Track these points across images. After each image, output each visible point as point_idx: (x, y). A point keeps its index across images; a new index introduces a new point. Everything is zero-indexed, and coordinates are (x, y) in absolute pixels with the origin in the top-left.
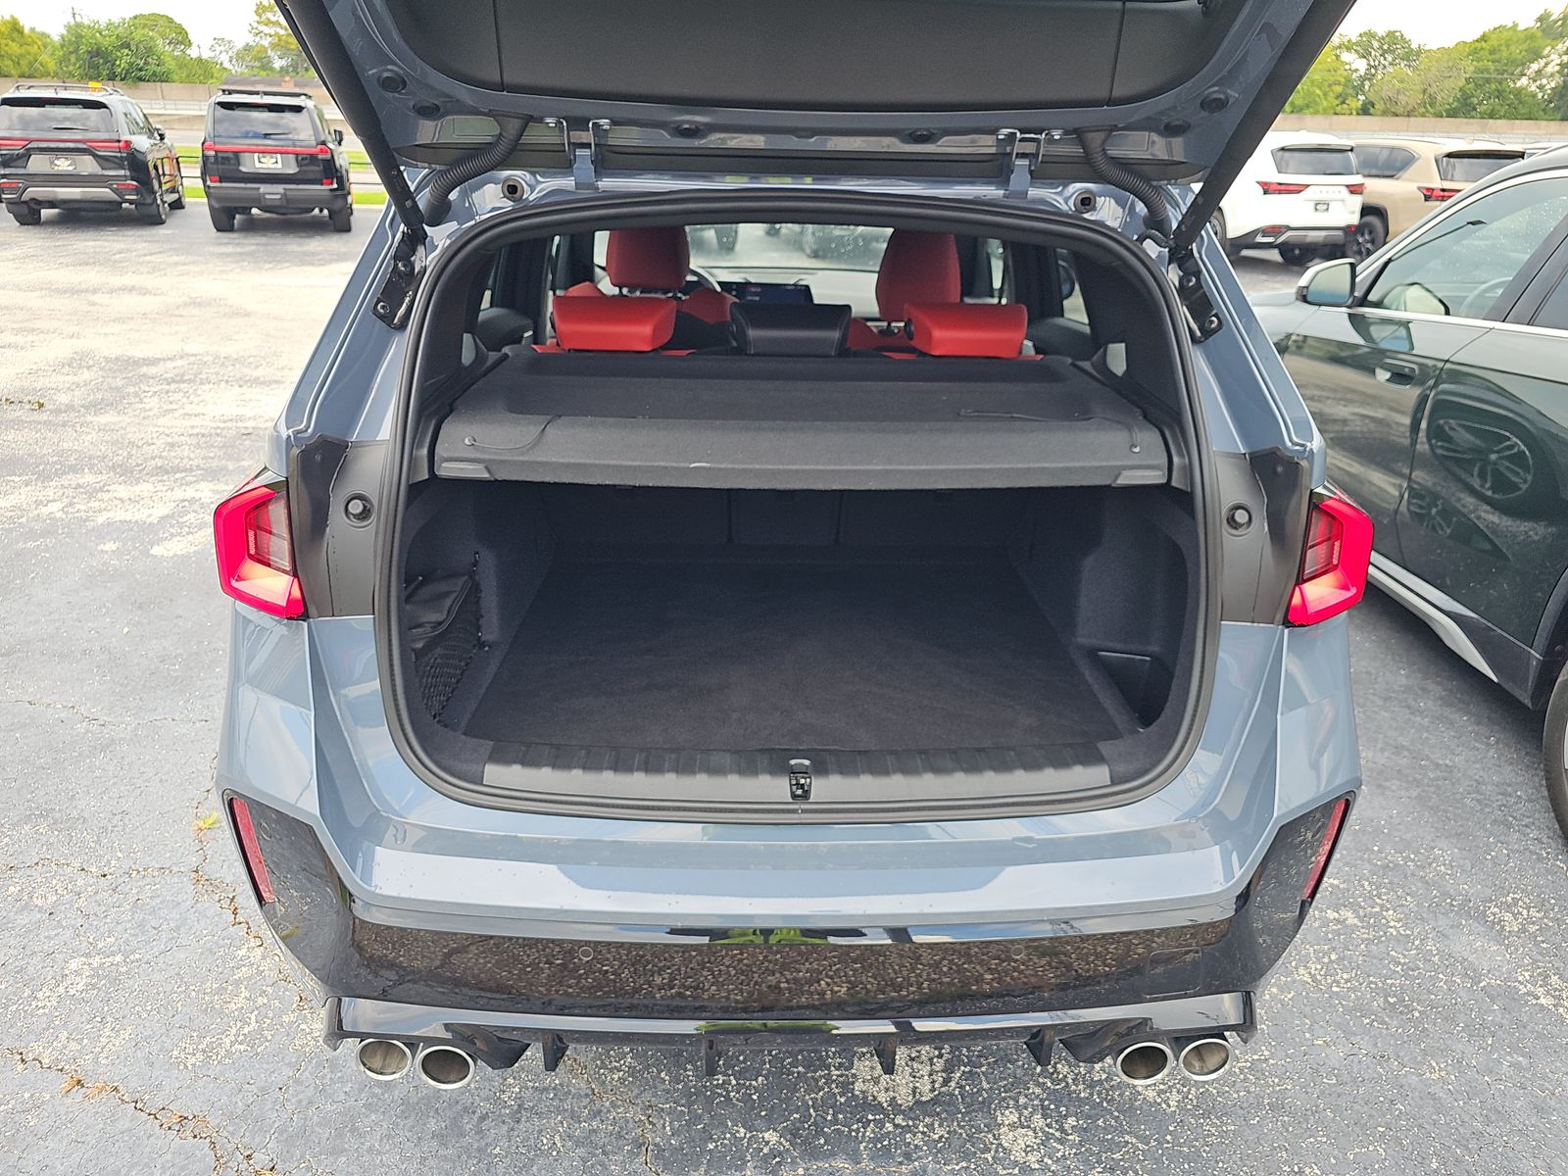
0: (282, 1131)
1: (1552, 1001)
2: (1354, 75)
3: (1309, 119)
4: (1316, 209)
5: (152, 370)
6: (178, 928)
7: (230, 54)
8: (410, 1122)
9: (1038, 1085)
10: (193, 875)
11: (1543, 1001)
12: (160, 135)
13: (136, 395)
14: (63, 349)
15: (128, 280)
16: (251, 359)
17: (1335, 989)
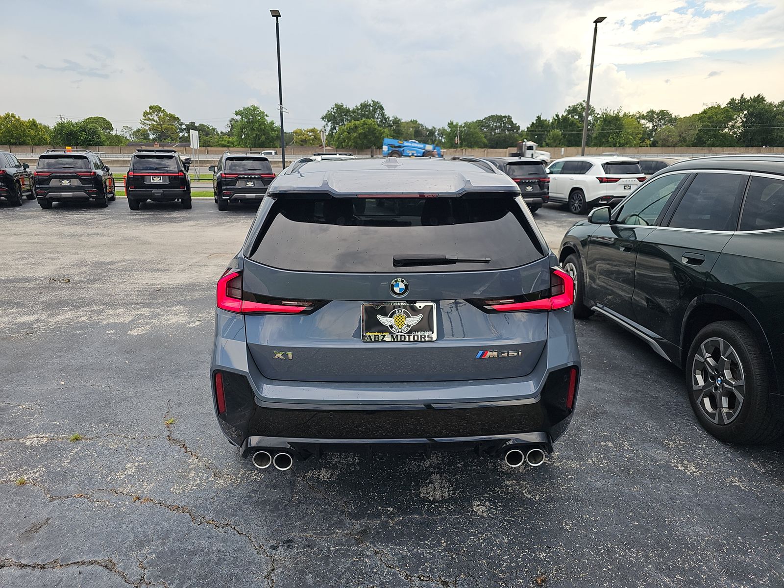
0: (214, 510)
1: (683, 468)
2: (647, 129)
3: (628, 150)
4: (625, 188)
5: (113, 267)
6: (165, 454)
7: (130, 133)
8: (260, 507)
9: (488, 494)
10: (168, 438)
11: (680, 468)
12: (107, 169)
13: (108, 276)
14: (73, 259)
15: (94, 231)
16: (154, 262)
17: (601, 465)
